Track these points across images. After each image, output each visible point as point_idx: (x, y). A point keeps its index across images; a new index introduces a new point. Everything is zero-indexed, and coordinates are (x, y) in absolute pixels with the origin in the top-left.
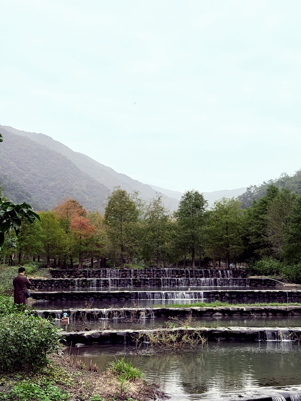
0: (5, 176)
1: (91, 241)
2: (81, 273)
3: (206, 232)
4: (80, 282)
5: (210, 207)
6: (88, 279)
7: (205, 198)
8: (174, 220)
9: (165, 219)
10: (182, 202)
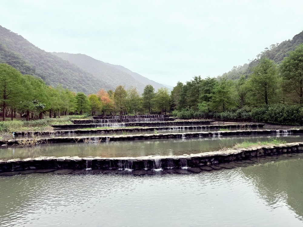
0: (106, 82)
1: (108, 106)
2: (105, 118)
3: (155, 101)
4: (96, 121)
5: (156, 91)
6: (99, 120)
7: (154, 88)
8: (141, 96)
9: (138, 96)
10: (145, 90)
